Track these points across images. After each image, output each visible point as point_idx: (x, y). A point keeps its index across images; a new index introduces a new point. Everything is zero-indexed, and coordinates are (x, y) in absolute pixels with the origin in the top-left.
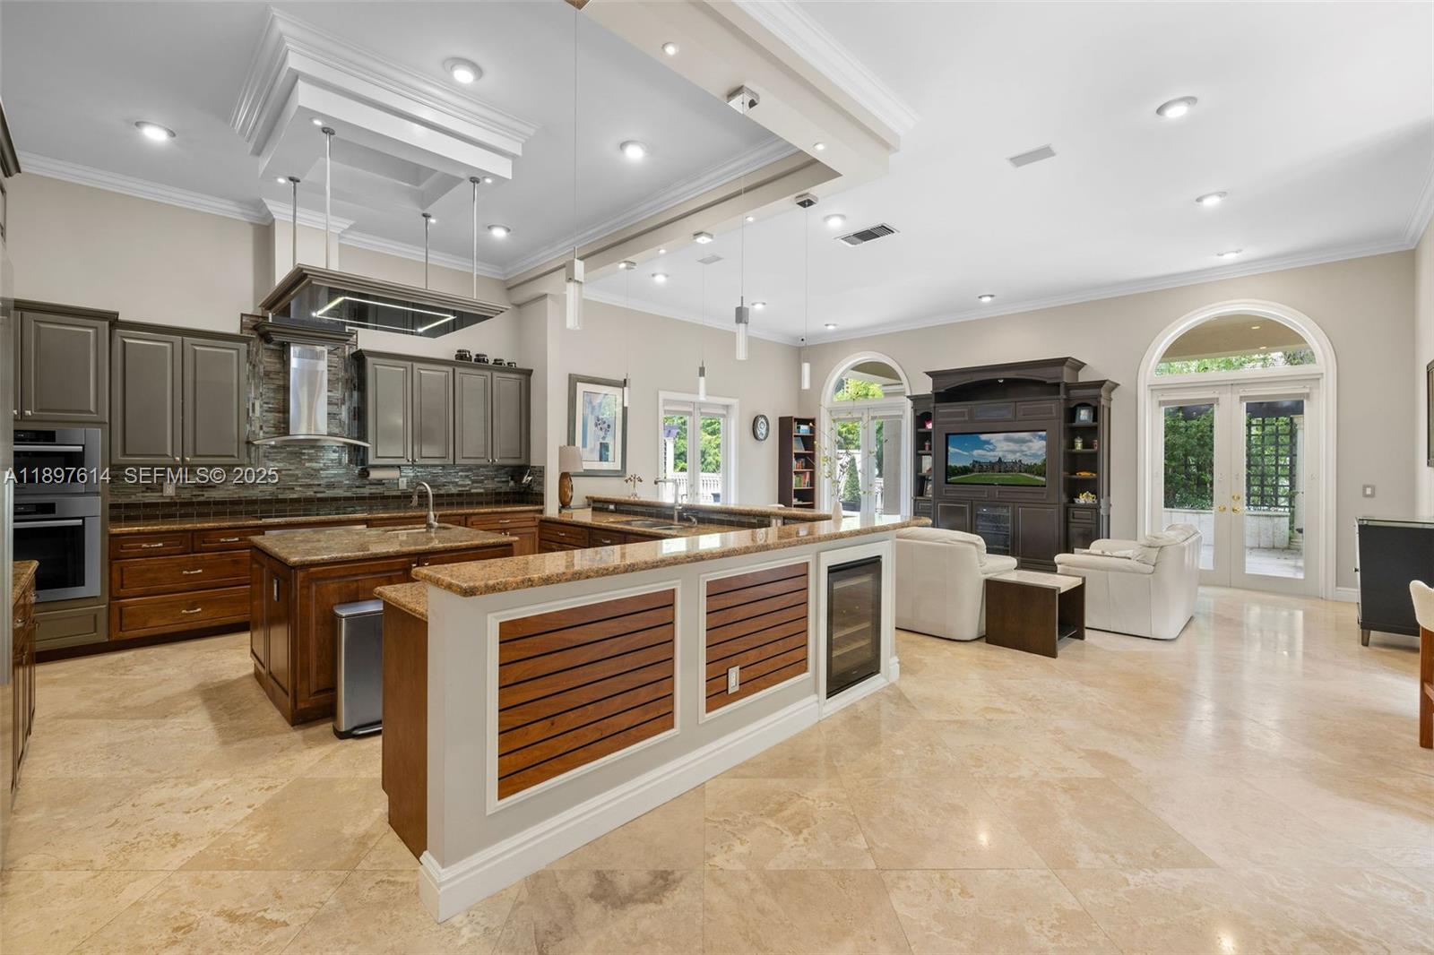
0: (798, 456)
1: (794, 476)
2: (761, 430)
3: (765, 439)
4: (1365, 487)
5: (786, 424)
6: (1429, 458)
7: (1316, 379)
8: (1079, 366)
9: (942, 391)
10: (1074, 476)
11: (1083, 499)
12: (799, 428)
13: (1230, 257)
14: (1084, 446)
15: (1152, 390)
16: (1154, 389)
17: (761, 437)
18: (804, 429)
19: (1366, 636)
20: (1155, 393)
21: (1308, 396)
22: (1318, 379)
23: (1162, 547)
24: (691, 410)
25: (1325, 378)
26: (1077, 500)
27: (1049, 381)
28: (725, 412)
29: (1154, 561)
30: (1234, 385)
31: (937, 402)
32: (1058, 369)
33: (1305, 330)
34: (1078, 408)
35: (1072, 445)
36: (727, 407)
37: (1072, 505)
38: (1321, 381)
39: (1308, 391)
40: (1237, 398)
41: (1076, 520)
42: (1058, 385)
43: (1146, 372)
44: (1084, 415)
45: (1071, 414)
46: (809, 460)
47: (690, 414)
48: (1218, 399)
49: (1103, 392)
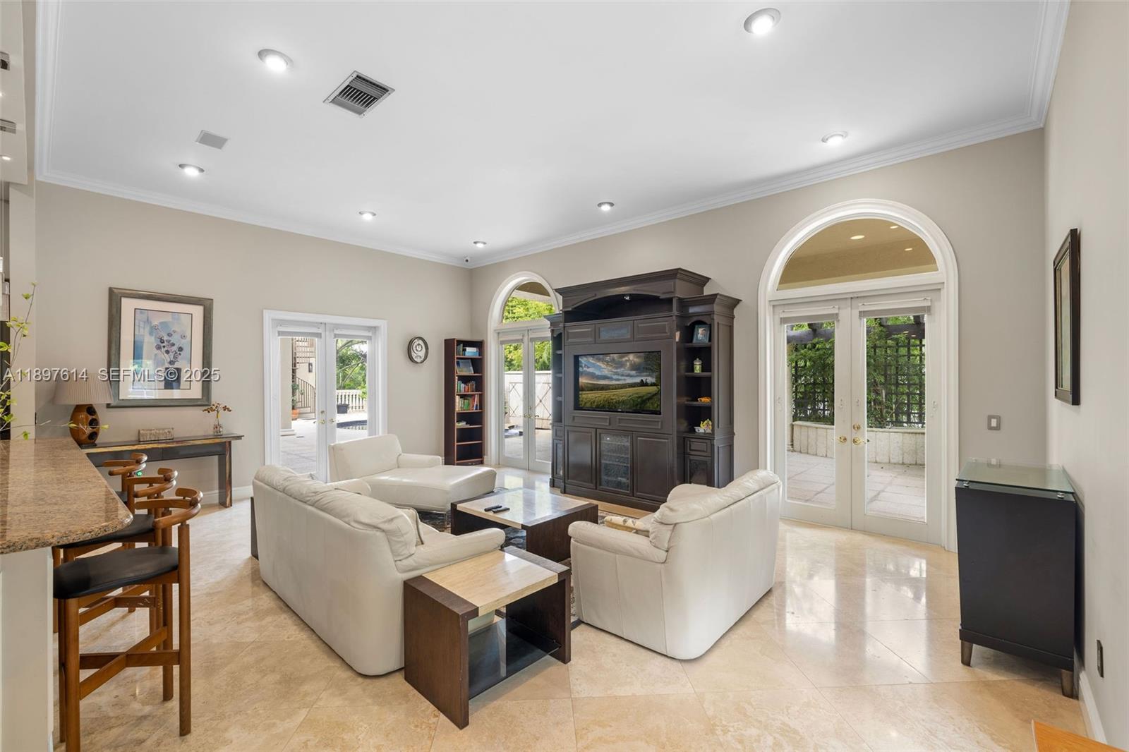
0: (465, 379)
1: (457, 398)
2: (419, 353)
3: (422, 362)
4: (990, 418)
5: (452, 348)
6: (1056, 387)
7: (937, 289)
8: (703, 281)
9: (570, 309)
10: (695, 403)
11: (703, 428)
12: (464, 350)
13: (836, 145)
14: (703, 370)
15: (774, 306)
16: (776, 305)
17: (418, 360)
18: (471, 351)
19: (967, 650)
20: (777, 309)
21: (928, 309)
22: (940, 289)
23: (676, 524)
24: (319, 331)
25: (945, 290)
26: (697, 428)
27: (662, 297)
28: (370, 334)
29: (666, 546)
30: (854, 298)
31: (566, 321)
32: (671, 283)
33: (929, 236)
34: (696, 326)
35: (692, 369)
36: (374, 329)
37: (691, 435)
38: (942, 292)
39: (929, 304)
40: (856, 313)
41: (692, 453)
42: (670, 301)
43: (766, 287)
44: (701, 334)
45: (689, 333)
46: (477, 382)
47: (319, 335)
48: (837, 314)
49: (717, 308)
